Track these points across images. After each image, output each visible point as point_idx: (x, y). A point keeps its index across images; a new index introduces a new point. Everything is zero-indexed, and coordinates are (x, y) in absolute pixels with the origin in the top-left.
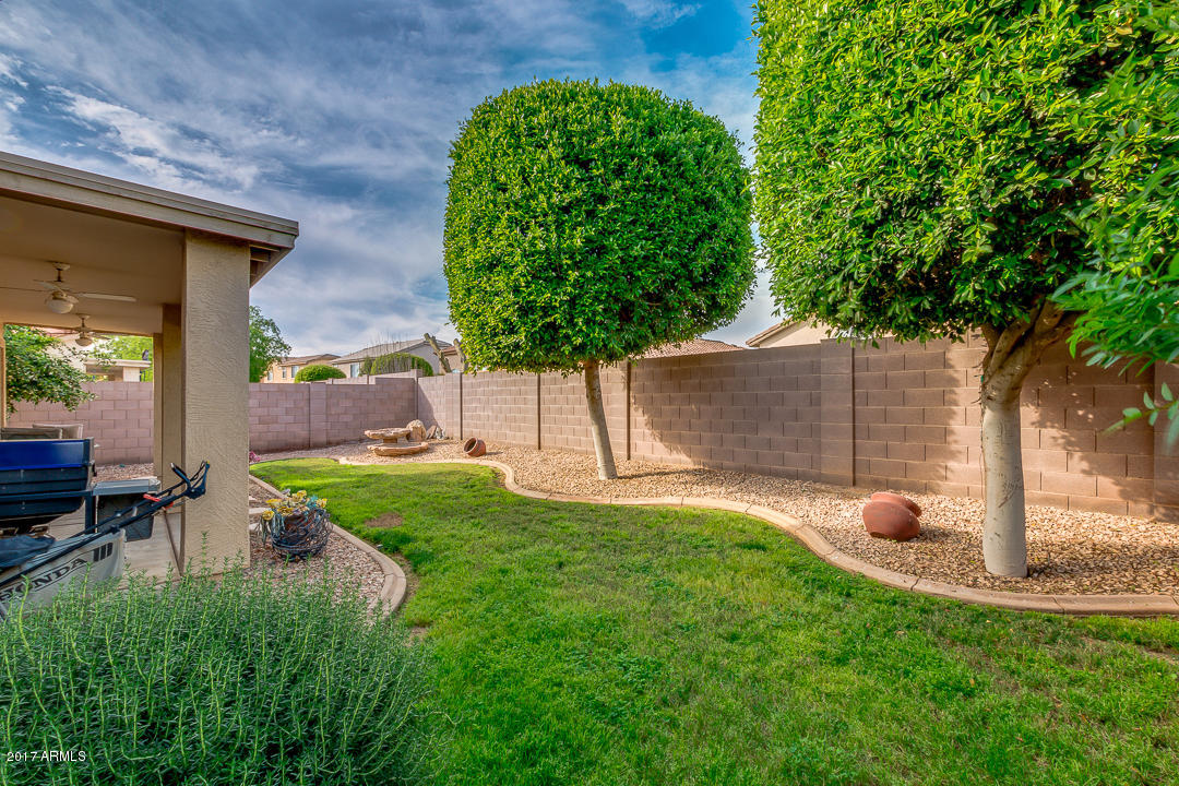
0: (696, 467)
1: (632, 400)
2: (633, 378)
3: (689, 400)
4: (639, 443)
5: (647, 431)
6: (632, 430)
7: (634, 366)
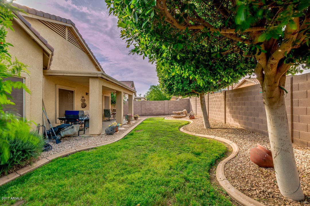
0: (241, 128)
1: (226, 104)
2: (226, 97)
3: (239, 104)
4: (228, 118)
5: (230, 114)
6: (226, 114)
7: (227, 92)
